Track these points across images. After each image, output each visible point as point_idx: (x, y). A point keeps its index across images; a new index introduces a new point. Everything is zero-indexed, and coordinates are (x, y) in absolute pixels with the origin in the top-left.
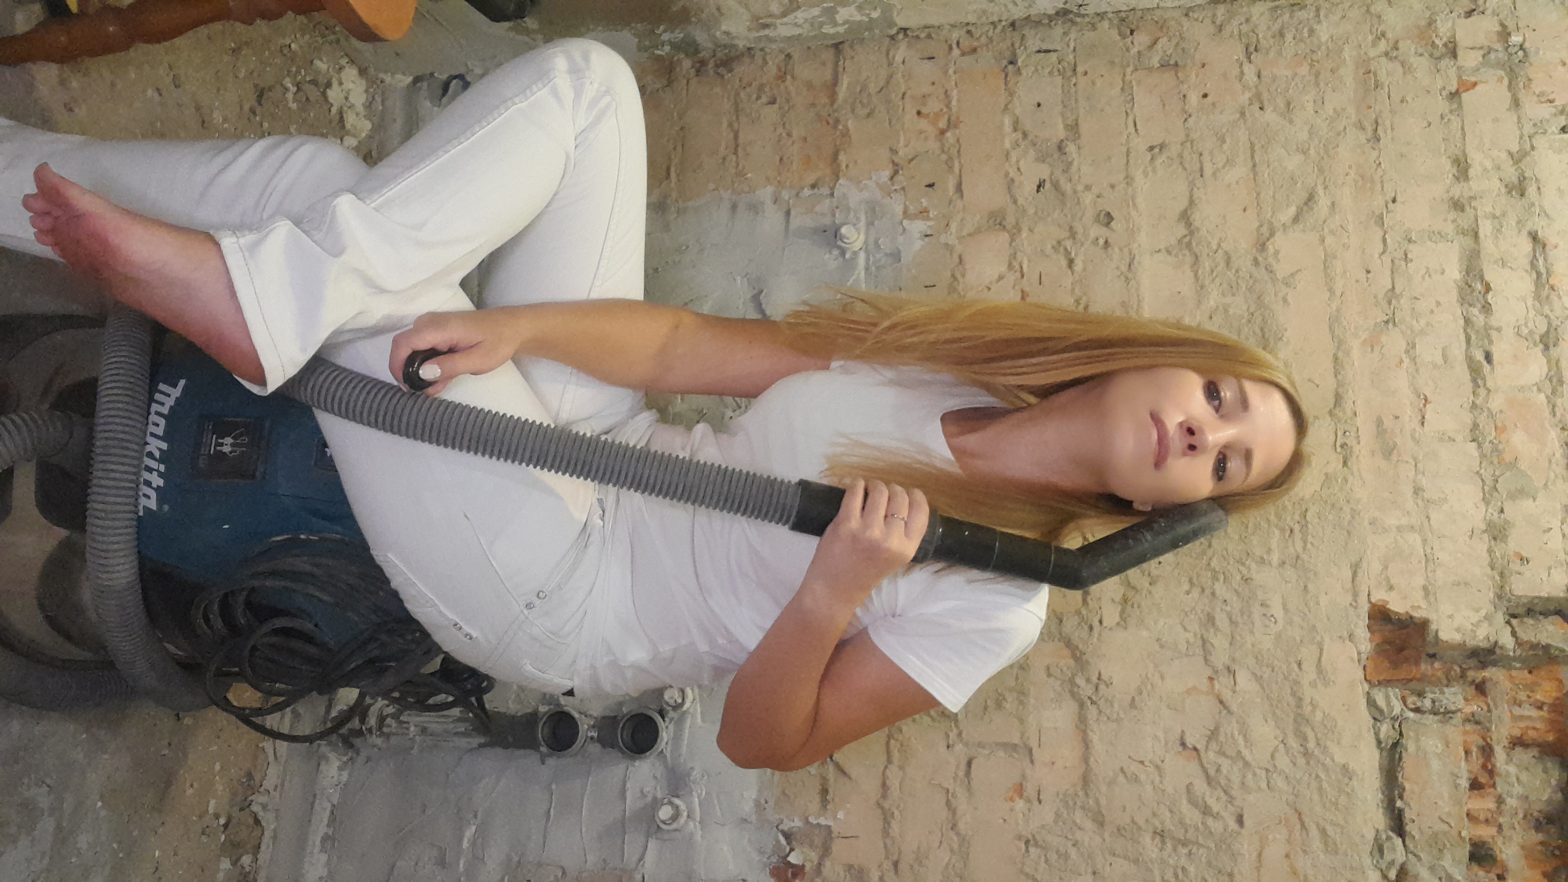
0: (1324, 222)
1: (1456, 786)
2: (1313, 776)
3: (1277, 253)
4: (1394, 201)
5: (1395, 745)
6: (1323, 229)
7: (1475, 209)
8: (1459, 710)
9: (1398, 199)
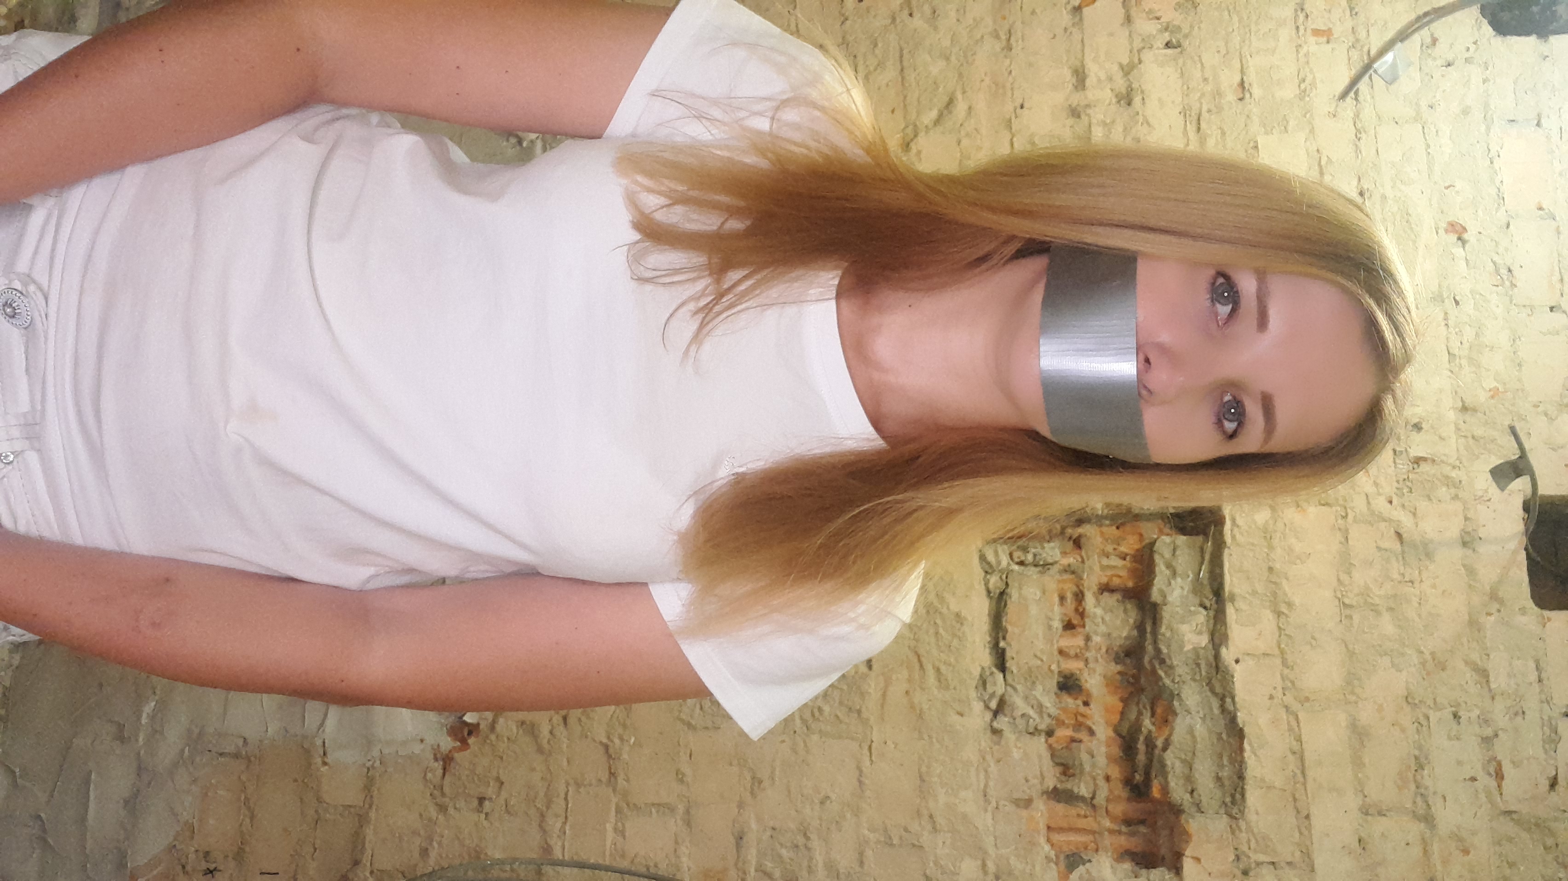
0: (961, 125)
1: (1050, 627)
2: (932, 623)
3: (919, 152)
4: (1022, 107)
5: (1002, 593)
6: (960, 132)
7: (1089, 115)
8: (1056, 562)
9: (1026, 105)
